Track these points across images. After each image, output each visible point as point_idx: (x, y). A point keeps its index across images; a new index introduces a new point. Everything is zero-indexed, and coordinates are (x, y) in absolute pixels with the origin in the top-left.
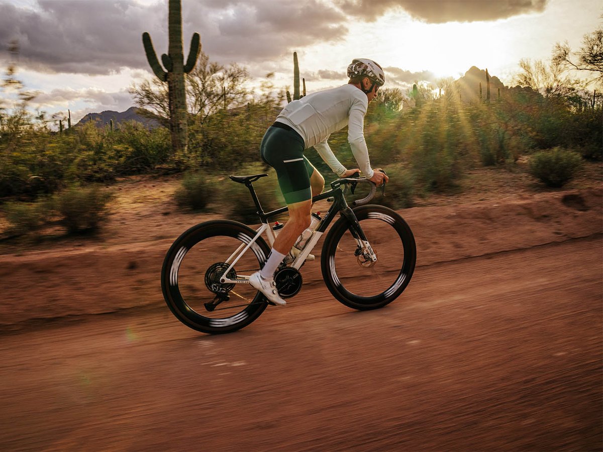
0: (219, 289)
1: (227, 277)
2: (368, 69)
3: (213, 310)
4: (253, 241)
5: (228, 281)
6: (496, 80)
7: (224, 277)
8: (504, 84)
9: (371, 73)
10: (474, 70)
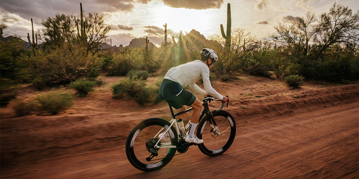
0: (154, 151)
1: (158, 145)
2: (211, 55)
3: (150, 161)
4: (169, 127)
5: (158, 147)
6: (202, 36)
7: (156, 145)
8: (206, 38)
9: (212, 56)
10: (193, 31)
